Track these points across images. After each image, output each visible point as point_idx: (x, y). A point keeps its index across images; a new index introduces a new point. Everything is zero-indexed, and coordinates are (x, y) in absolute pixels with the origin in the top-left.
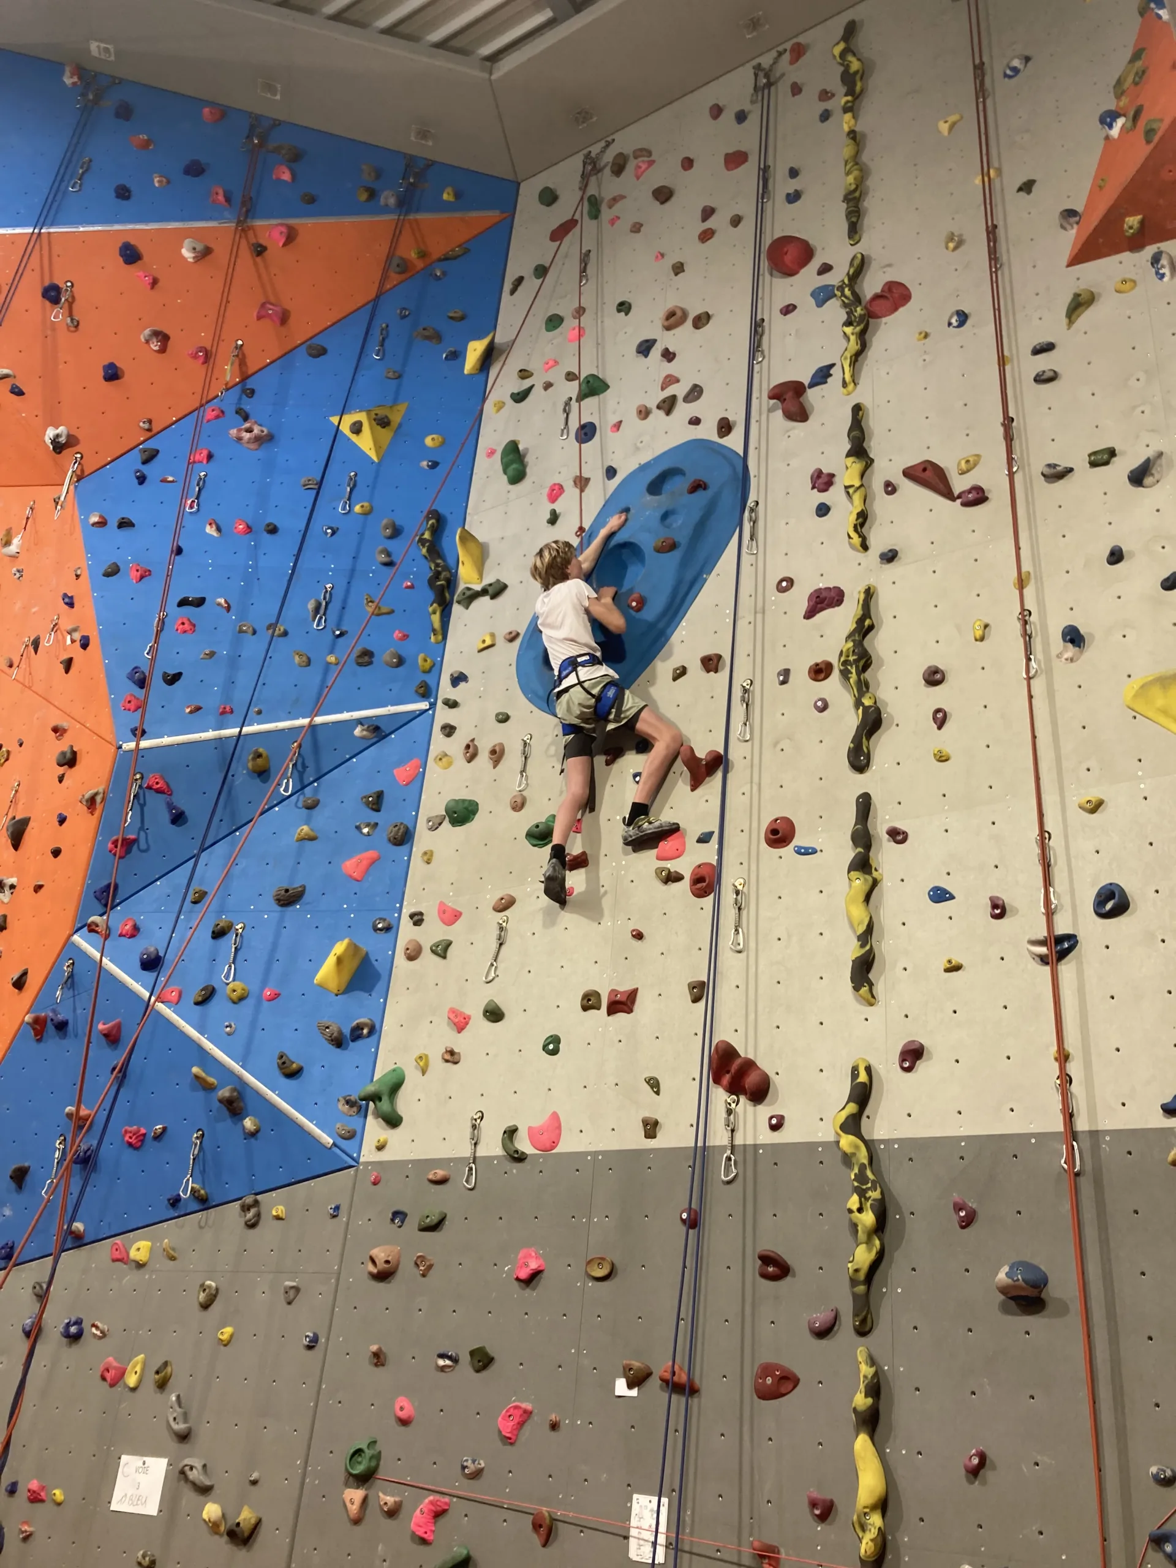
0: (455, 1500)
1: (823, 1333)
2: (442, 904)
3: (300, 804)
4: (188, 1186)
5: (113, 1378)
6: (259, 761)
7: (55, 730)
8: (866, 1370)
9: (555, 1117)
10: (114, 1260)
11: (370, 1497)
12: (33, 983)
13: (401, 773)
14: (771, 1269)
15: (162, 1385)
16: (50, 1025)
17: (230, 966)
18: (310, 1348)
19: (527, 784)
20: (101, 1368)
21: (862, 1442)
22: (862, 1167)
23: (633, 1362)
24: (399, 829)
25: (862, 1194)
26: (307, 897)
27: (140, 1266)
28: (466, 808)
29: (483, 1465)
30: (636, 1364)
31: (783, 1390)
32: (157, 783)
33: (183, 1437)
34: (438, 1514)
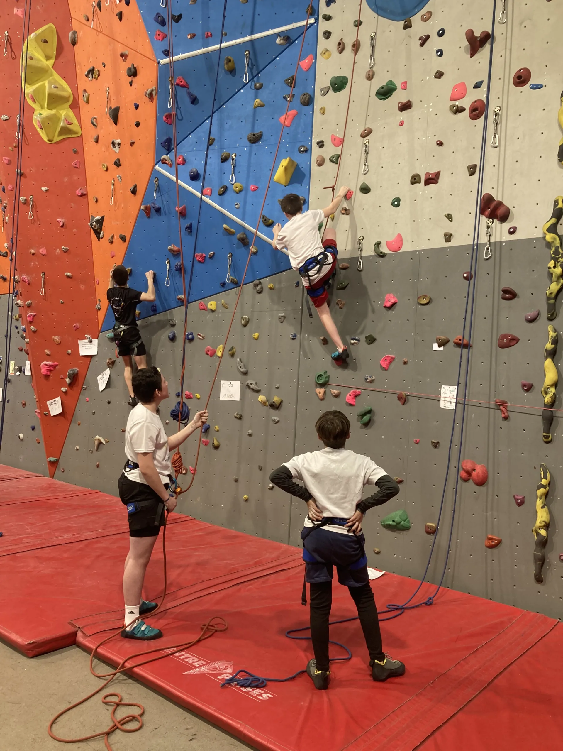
0: (363, 390)
1: (531, 321)
2: (333, 136)
3: (253, 87)
4: (229, 277)
5: (212, 354)
6: (230, 64)
7: (122, 55)
8: (552, 334)
9: (399, 236)
10: (201, 310)
11: (327, 391)
12: (141, 191)
13: (304, 64)
14: (507, 295)
15: (232, 355)
16: (153, 211)
17: (232, 175)
18: (293, 339)
19: (374, 63)
20: (206, 350)
21: (549, 362)
22: (557, 248)
23: (441, 337)
24: (306, 97)
25: (556, 260)
26: (264, 137)
27: (213, 311)
28: (342, 81)
29: (374, 378)
30: (443, 337)
31: (511, 344)
32: (181, 82)
33: (245, 373)
34: (357, 396)
